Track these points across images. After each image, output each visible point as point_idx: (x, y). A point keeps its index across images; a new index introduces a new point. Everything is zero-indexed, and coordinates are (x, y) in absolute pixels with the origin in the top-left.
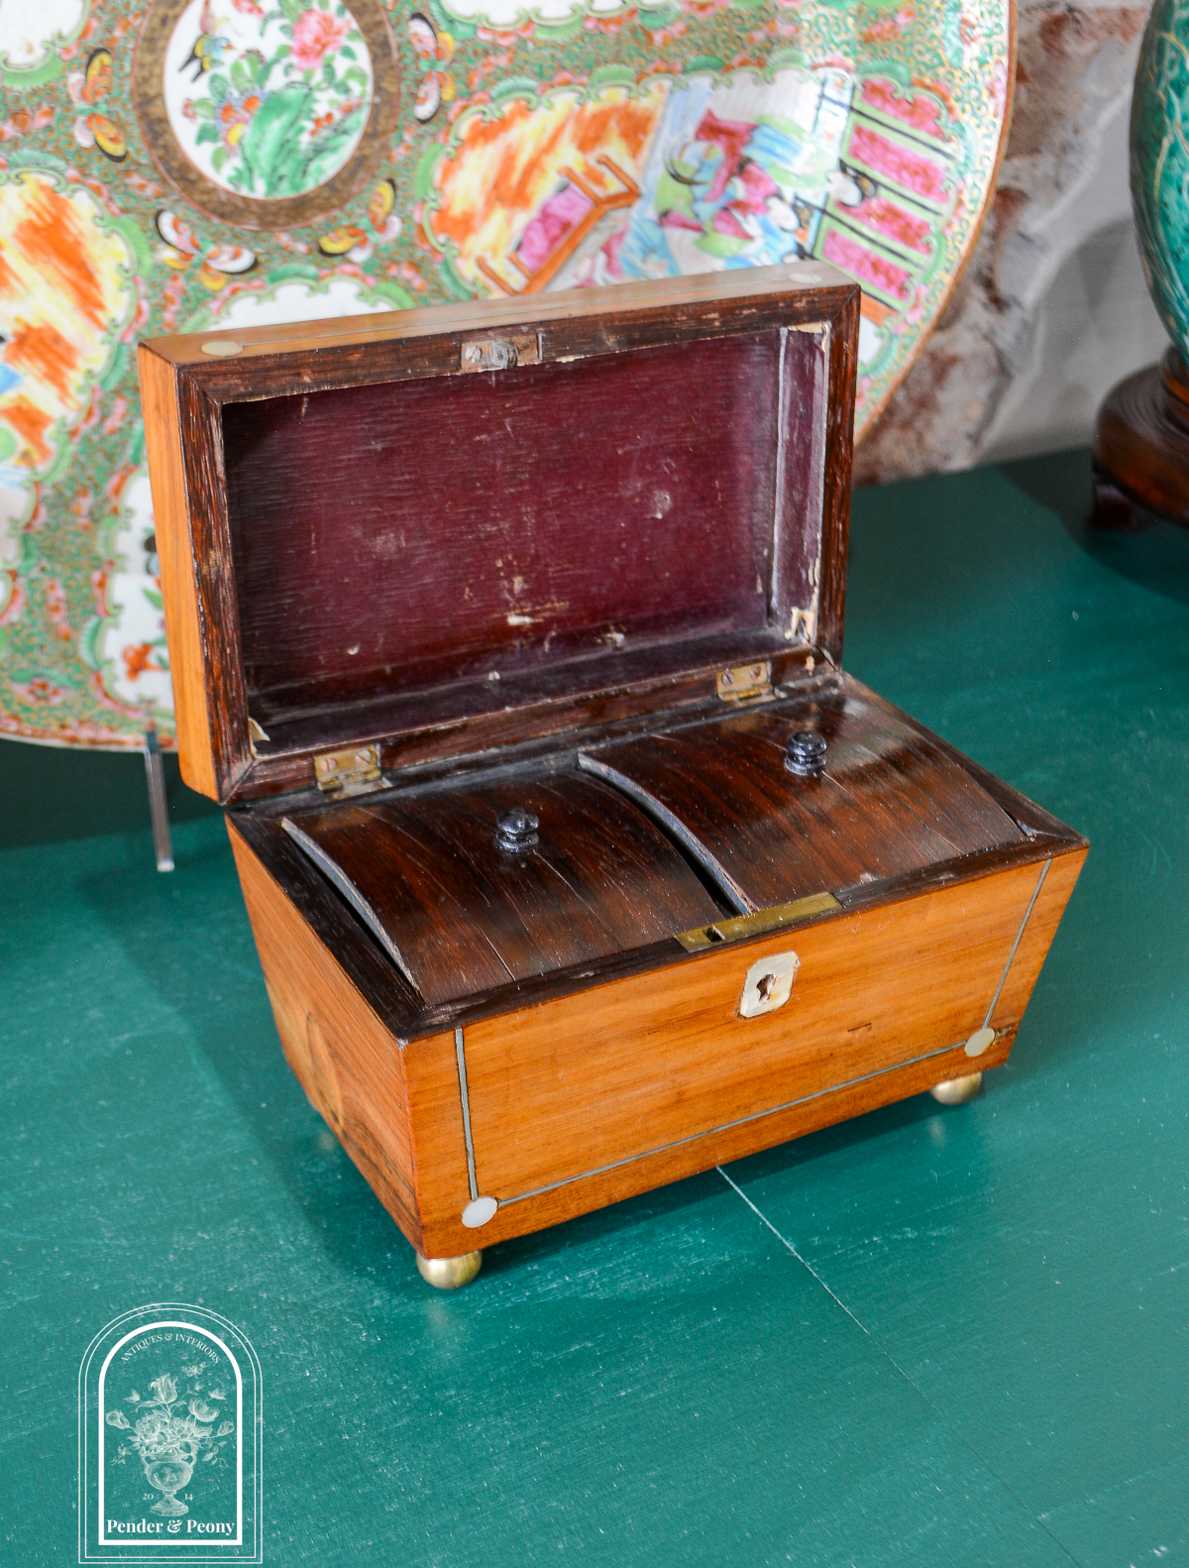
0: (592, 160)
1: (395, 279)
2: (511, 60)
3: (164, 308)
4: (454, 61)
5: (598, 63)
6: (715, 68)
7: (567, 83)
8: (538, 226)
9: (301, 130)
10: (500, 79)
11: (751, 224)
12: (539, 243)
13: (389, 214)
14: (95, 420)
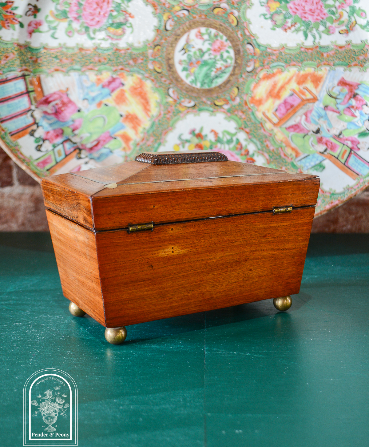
0: (301, 87)
1: (236, 115)
2: (277, 57)
3: (167, 114)
4: (259, 56)
5: (304, 60)
6: (345, 65)
7: (294, 65)
8: (283, 105)
9: (212, 71)
10: (273, 62)
11: (357, 113)
12: (283, 110)
13: (236, 96)
14: (144, 142)
